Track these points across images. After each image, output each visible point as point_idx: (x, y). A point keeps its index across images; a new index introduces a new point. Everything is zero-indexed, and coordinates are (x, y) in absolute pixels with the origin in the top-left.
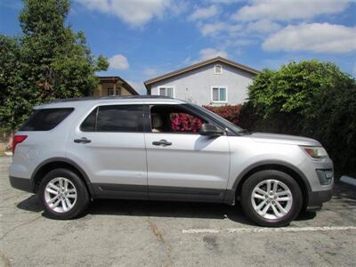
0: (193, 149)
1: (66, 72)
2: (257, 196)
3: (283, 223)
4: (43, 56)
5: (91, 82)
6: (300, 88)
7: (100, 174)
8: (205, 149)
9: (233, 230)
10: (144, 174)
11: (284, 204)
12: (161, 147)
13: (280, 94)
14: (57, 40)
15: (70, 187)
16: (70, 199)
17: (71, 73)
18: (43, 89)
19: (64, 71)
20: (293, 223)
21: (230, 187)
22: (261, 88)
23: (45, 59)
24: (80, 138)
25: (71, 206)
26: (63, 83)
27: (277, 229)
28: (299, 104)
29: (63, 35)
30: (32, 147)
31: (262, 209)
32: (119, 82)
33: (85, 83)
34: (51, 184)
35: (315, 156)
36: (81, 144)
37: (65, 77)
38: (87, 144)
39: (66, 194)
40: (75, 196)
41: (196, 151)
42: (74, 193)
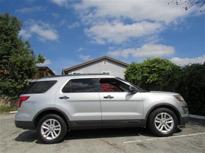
0: (125, 99)
1: (18, 64)
2: (157, 121)
3: (170, 134)
4: (4, 54)
5: (33, 69)
6: (155, 71)
7: (75, 115)
8: (131, 99)
9: (148, 140)
10: (99, 114)
11: (170, 124)
12: (108, 99)
13: (145, 75)
14: (14, 46)
15: (56, 124)
16: (56, 131)
17: (21, 64)
18: (3, 74)
19: (17, 63)
20: (174, 134)
21: (144, 118)
22: (132, 72)
23: (5, 56)
24: (62, 96)
25: (57, 135)
26: (16, 70)
27: (169, 137)
28: (155, 79)
29: (17, 43)
30: (33, 102)
31: (160, 128)
32: (48, 70)
33: (30, 70)
34: (45, 123)
35: (180, 101)
36: (63, 100)
37: (17, 66)
38: (67, 99)
39: (54, 128)
40: (60, 129)
41: (126, 100)
42: (59, 128)
